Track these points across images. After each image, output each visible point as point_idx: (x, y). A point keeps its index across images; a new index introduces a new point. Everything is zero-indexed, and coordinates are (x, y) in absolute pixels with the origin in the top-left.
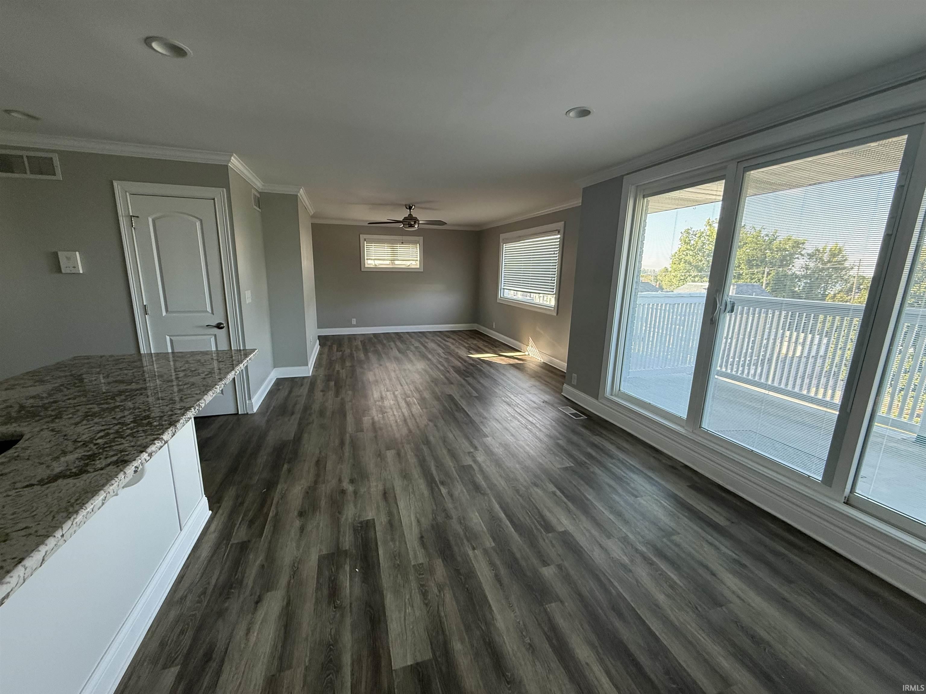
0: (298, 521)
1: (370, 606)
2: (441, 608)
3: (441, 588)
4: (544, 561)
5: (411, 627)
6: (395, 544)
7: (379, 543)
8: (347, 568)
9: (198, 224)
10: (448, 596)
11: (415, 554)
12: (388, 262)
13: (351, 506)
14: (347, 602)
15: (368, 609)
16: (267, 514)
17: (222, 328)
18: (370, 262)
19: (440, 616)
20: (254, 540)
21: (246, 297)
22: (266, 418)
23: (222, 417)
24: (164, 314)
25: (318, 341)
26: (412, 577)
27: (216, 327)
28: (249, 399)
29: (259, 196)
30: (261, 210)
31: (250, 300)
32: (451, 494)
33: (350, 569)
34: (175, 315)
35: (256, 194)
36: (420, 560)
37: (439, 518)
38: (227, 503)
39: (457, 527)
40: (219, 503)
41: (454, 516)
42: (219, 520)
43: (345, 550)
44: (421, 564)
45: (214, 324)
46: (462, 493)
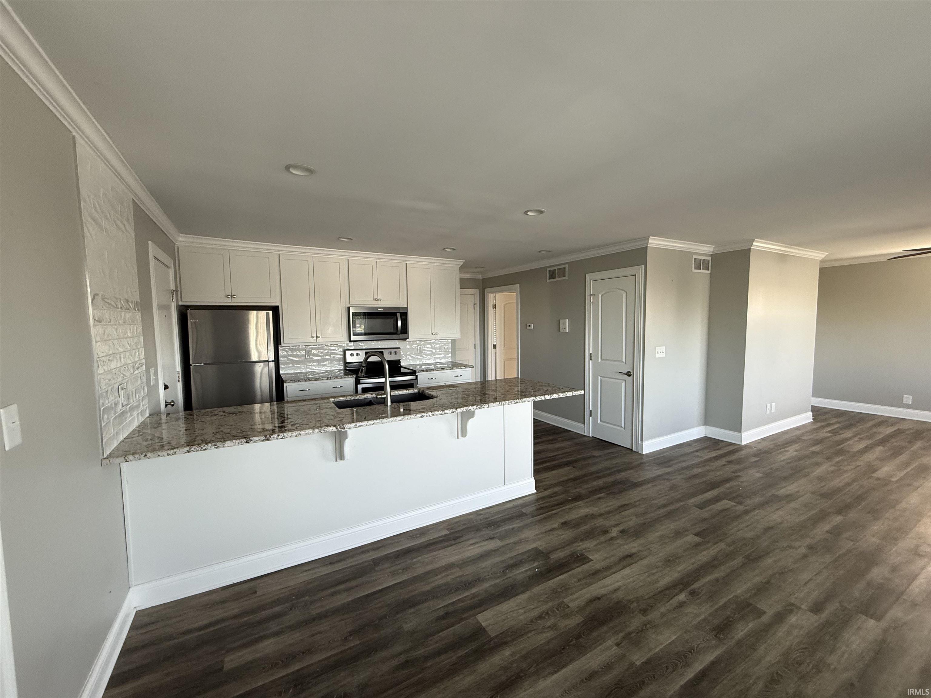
0: (557, 525)
1: (512, 588)
2: (533, 633)
3: (553, 627)
5: (509, 617)
6: (576, 582)
7: (570, 573)
8: (536, 564)
9: (624, 295)
10: (548, 635)
11: (576, 599)
13: (595, 543)
14: (508, 575)
15: (510, 588)
16: (553, 510)
17: (629, 376)
19: (526, 633)
20: (529, 516)
21: (656, 352)
22: (645, 460)
23: (621, 447)
24: (600, 360)
25: (811, 414)
26: (550, 604)
27: (627, 375)
28: (642, 440)
29: (709, 258)
30: (709, 272)
31: (663, 355)
32: (681, 605)
33: (535, 566)
34: (603, 361)
35: (703, 258)
36: (571, 605)
37: (635, 605)
38: (547, 493)
39: (635, 623)
40: (545, 490)
41: (649, 617)
42: (533, 497)
43: (549, 558)
44: (568, 607)
45: (625, 372)
46: (697, 615)
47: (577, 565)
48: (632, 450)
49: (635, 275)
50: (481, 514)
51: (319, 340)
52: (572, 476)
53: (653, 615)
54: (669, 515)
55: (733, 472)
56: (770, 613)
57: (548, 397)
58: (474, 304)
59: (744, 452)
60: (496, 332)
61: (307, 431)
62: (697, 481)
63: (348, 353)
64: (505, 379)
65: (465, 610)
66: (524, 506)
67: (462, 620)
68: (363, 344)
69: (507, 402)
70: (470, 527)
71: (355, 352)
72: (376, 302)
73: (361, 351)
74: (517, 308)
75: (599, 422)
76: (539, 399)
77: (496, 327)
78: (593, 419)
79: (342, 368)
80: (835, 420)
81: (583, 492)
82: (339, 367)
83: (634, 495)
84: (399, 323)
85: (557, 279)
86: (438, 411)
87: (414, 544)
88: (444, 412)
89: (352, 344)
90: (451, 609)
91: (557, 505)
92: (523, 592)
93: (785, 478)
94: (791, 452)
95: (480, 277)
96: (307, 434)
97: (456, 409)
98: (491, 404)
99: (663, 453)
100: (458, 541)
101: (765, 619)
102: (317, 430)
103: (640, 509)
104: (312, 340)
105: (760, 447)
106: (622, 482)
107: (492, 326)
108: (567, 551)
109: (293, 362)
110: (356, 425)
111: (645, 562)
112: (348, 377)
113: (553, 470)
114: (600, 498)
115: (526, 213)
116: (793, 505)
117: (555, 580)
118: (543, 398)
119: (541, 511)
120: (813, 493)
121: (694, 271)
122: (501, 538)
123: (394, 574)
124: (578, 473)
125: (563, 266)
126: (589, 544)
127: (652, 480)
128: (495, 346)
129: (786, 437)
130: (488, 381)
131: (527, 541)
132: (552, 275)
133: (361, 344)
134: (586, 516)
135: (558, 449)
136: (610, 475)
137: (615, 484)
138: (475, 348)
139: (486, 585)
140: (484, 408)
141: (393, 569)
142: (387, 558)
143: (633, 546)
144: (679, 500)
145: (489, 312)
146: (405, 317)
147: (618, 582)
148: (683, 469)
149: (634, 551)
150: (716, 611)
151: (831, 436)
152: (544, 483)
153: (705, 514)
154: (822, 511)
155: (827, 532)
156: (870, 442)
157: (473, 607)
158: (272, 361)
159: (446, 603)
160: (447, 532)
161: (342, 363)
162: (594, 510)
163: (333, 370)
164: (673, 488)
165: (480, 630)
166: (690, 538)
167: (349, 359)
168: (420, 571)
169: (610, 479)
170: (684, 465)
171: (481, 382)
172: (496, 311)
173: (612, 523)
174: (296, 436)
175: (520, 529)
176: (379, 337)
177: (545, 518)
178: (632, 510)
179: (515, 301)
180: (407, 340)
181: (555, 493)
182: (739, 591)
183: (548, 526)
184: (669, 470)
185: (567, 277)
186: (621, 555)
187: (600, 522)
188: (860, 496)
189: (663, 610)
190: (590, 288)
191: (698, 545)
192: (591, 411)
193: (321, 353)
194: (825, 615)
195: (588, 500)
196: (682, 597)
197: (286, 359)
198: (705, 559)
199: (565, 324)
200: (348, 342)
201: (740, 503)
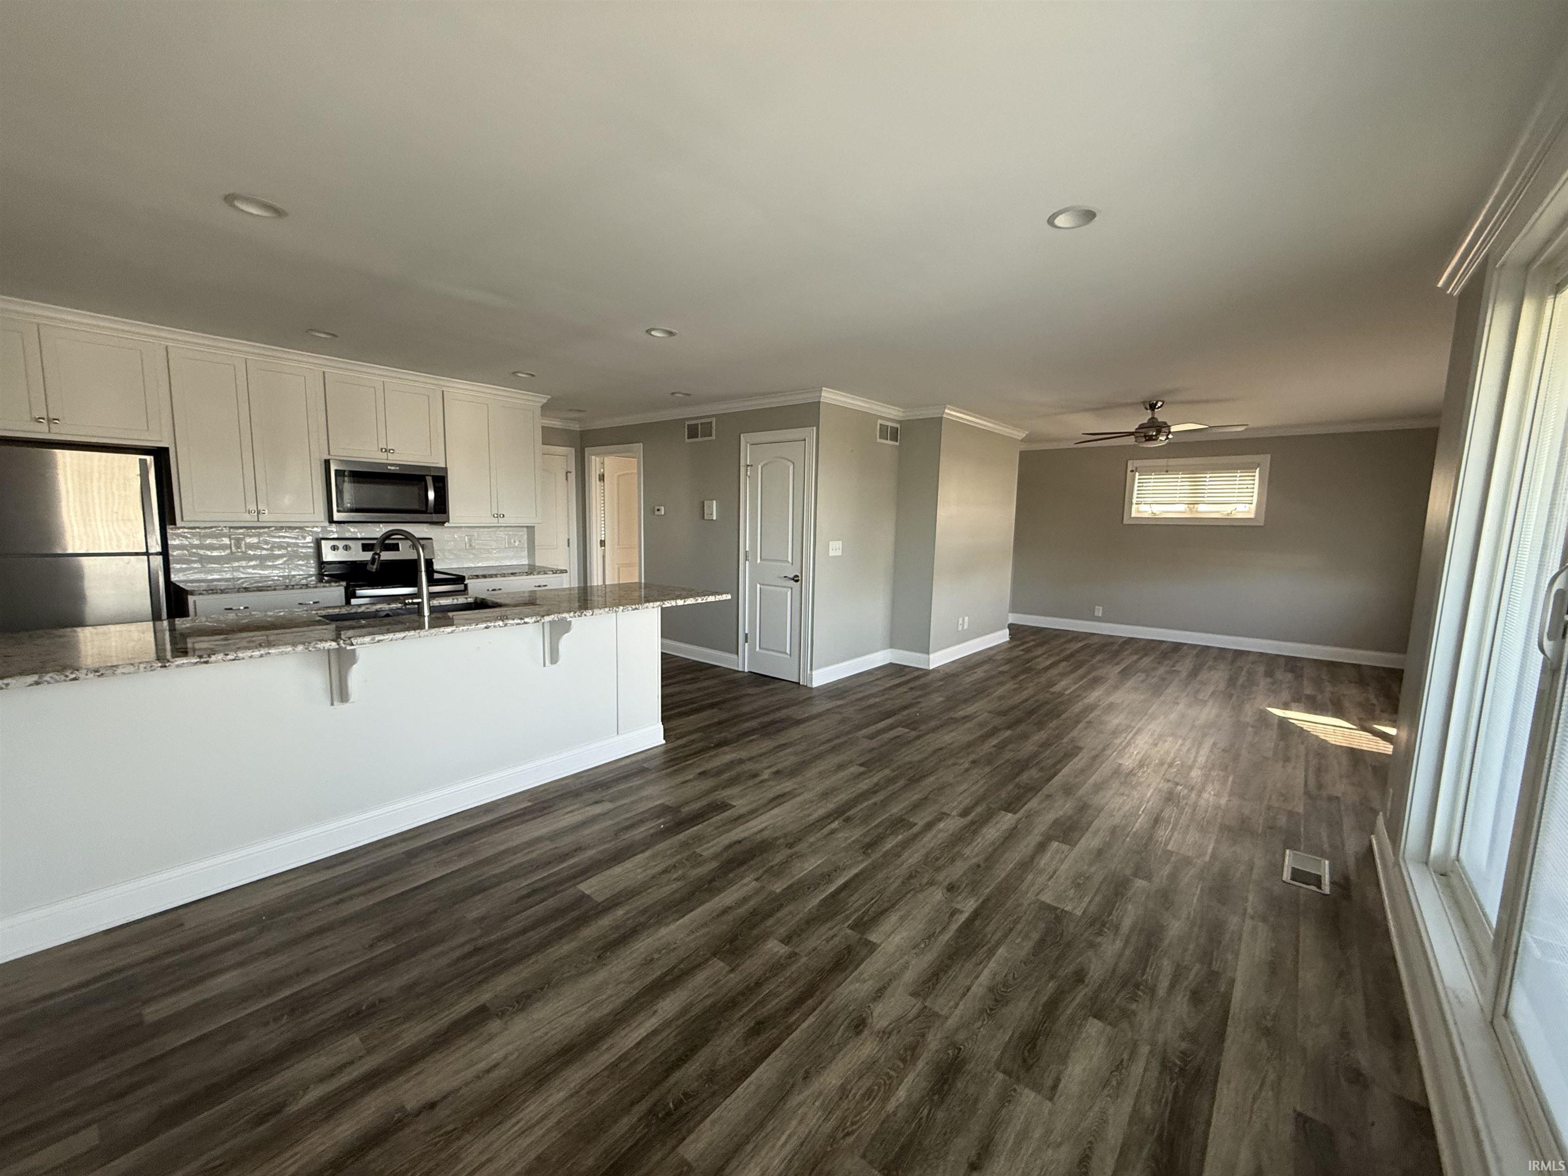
0: (692, 776)
1: (628, 850)
2: (655, 888)
3: (680, 878)
4: (791, 937)
5: (622, 879)
6: (713, 831)
7: (707, 823)
9: (791, 467)
10: (674, 886)
11: (711, 847)
12: (1182, 508)
13: (741, 789)
14: (622, 838)
15: (625, 850)
16: (688, 760)
17: (797, 581)
18: (1143, 508)
19: (646, 890)
20: (653, 771)
21: (830, 548)
22: (815, 693)
23: (784, 682)
24: (759, 561)
25: (1007, 631)
26: (679, 857)
27: (793, 579)
28: (811, 669)
29: (898, 426)
30: (897, 444)
31: (839, 553)
32: (833, 832)
33: (661, 823)
34: (765, 563)
35: (890, 424)
36: (705, 854)
37: (781, 841)
38: (680, 742)
39: (779, 857)
40: (678, 739)
41: (796, 849)
42: (662, 749)
43: (679, 812)
44: (702, 856)
45: (792, 576)
46: (846, 839)
47: (715, 814)
48: (799, 683)
49: (805, 440)
50: (582, 777)
51: (261, 517)
52: (716, 720)
53: (800, 847)
54: (833, 750)
55: (913, 699)
56: (921, 824)
57: (680, 602)
58: (567, 473)
59: (929, 677)
60: (604, 521)
61: (283, 649)
62: (873, 711)
63: (326, 546)
64: (619, 584)
65: (560, 883)
66: (645, 760)
67: (556, 893)
68: (356, 530)
69: (621, 608)
70: (566, 794)
71: (340, 544)
72: (384, 456)
73: (354, 542)
74: (639, 484)
75: (758, 649)
76: (667, 604)
77: (604, 513)
78: (749, 645)
79: (313, 571)
80: (1032, 638)
81: (729, 736)
82: (306, 569)
83: (794, 733)
84: (431, 495)
85: (700, 439)
86: (514, 619)
87: (475, 824)
88: (523, 621)
89: (334, 528)
90: (537, 885)
91: (691, 755)
92: (643, 851)
93: (966, 701)
94: (980, 673)
95: (576, 427)
96: (281, 653)
97: (543, 616)
98: (596, 611)
99: (836, 685)
100: (546, 811)
101: (915, 830)
102: (300, 648)
103: (799, 748)
104: (247, 517)
105: (948, 670)
106: (782, 721)
107: (598, 512)
108: (704, 802)
109: (202, 559)
110: (373, 639)
111: (799, 799)
112: (331, 586)
113: (689, 715)
114: (752, 741)
115: (648, 332)
116: (967, 725)
117: (687, 832)
118: (673, 603)
119: (673, 763)
120: (990, 712)
121: (879, 440)
122: (611, 801)
123: (444, 863)
124: (724, 716)
125: (709, 420)
126: (735, 790)
127: (820, 715)
128: (603, 543)
129: (978, 657)
130: (591, 587)
131: (647, 798)
132: (693, 432)
133: (352, 530)
134: (732, 762)
135: (699, 689)
136: (767, 714)
137: (773, 723)
138: (569, 546)
139: (591, 853)
140: (585, 615)
141: (439, 859)
142: (431, 847)
143: (787, 785)
144: (848, 733)
145: (593, 488)
146: (441, 485)
147: (764, 822)
148: (857, 700)
149: (787, 790)
150: (868, 831)
151: (1023, 655)
152: (678, 731)
153: (874, 743)
154: (995, 728)
155: (994, 746)
156: (1058, 658)
157: (574, 877)
158: (157, 554)
159: (529, 882)
160: (530, 804)
161: (312, 562)
162: (744, 754)
163: (294, 576)
164: (843, 721)
165: (583, 898)
166: (854, 769)
167: (329, 555)
168: (491, 852)
169: (767, 719)
170: (860, 695)
171: (579, 587)
172: (604, 486)
173: (765, 765)
174: (261, 656)
175: (641, 787)
176: (388, 517)
177: (676, 770)
178: (790, 750)
179: (636, 471)
180: (446, 524)
181: (693, 741)
182: (895, 810)
183: (679, 779)
184: (839, 703)
185: (714, 437)
186: (772, 796)
187: (748, 766)
188: (1033, 710)
189: (812, 840)
190: (746, 456)
191: (861, 774)
192: (746, 635)
193: (267, 543)
194: (969, 818)
195: (735, 745)
196: (835, 825)
197: (186, 552)
198: (865, 787)
199: (711, 507)
200: (327, 524)
201: (914, 729)
